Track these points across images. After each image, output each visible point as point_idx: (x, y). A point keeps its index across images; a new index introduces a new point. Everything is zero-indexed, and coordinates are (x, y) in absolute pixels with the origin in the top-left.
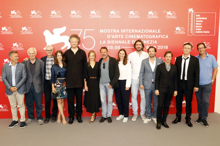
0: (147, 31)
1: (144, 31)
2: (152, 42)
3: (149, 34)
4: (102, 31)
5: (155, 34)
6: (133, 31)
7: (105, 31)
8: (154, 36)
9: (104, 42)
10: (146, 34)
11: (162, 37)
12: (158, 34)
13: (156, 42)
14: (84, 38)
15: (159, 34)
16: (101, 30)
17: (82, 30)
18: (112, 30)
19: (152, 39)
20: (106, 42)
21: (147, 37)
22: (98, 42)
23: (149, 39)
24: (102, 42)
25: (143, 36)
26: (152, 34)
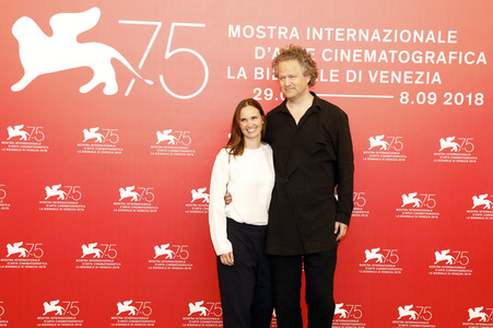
0: (405, 36)
1: (392, 36)
2: (424, 78)
3: (412, 47)
4: (234, 31)
5: (436, 48)
6: (351, 34)
7: (248, 32)
8: (430, 56)
9: (242, 73)
10: (399, 46)
11: (465, 58)
12: (447, 48)
13: (437, 78)
14: (168, 55)
15: (452, 47)
16: (231, 27)
17: (159, 24)
18: (272, 28)
19: (423, 67)
20: (250, 73)
21: (404, 57)
22: (217, 71)
23: (411, 66)
24: (235, 72)
25: (389, 56)
26: (424, 47)
